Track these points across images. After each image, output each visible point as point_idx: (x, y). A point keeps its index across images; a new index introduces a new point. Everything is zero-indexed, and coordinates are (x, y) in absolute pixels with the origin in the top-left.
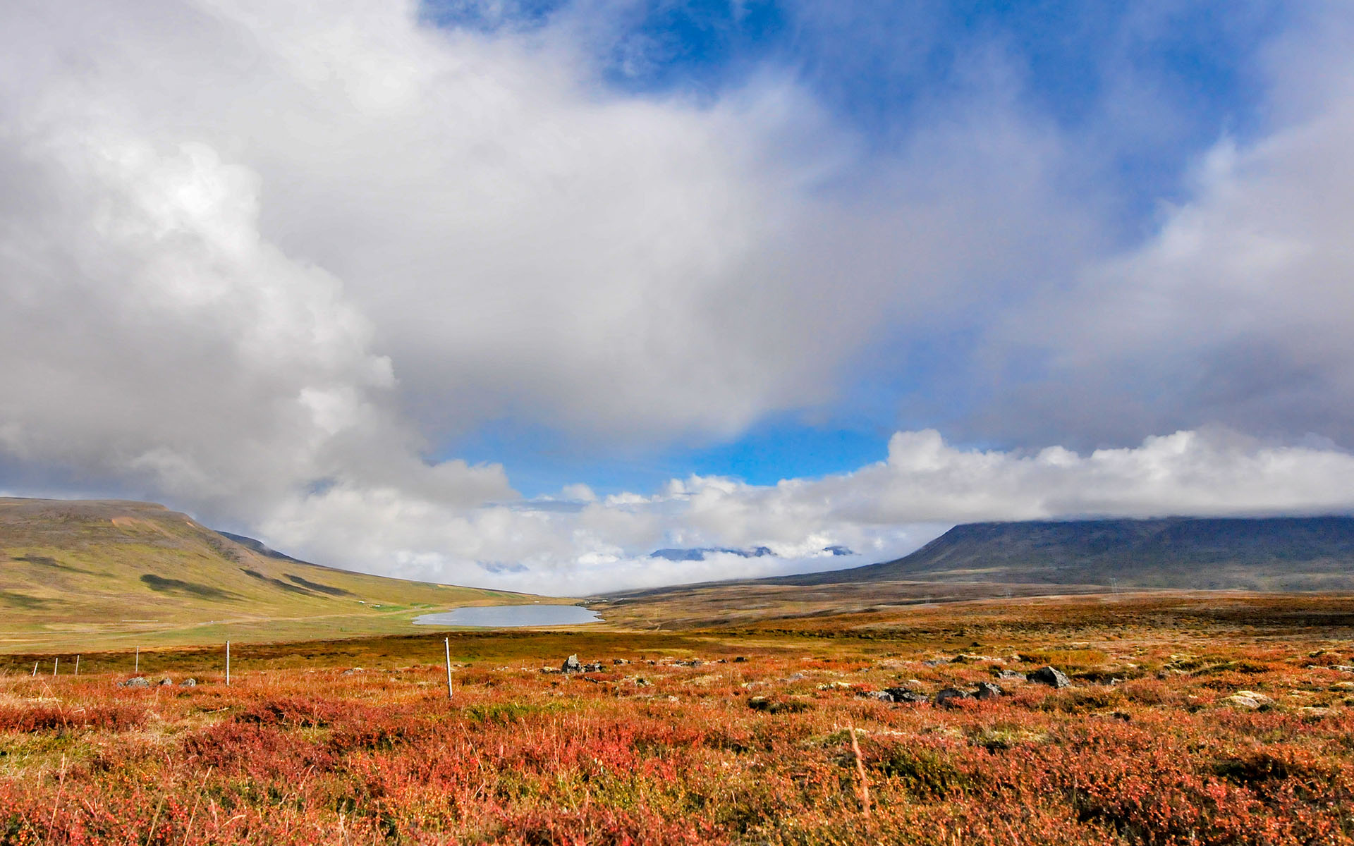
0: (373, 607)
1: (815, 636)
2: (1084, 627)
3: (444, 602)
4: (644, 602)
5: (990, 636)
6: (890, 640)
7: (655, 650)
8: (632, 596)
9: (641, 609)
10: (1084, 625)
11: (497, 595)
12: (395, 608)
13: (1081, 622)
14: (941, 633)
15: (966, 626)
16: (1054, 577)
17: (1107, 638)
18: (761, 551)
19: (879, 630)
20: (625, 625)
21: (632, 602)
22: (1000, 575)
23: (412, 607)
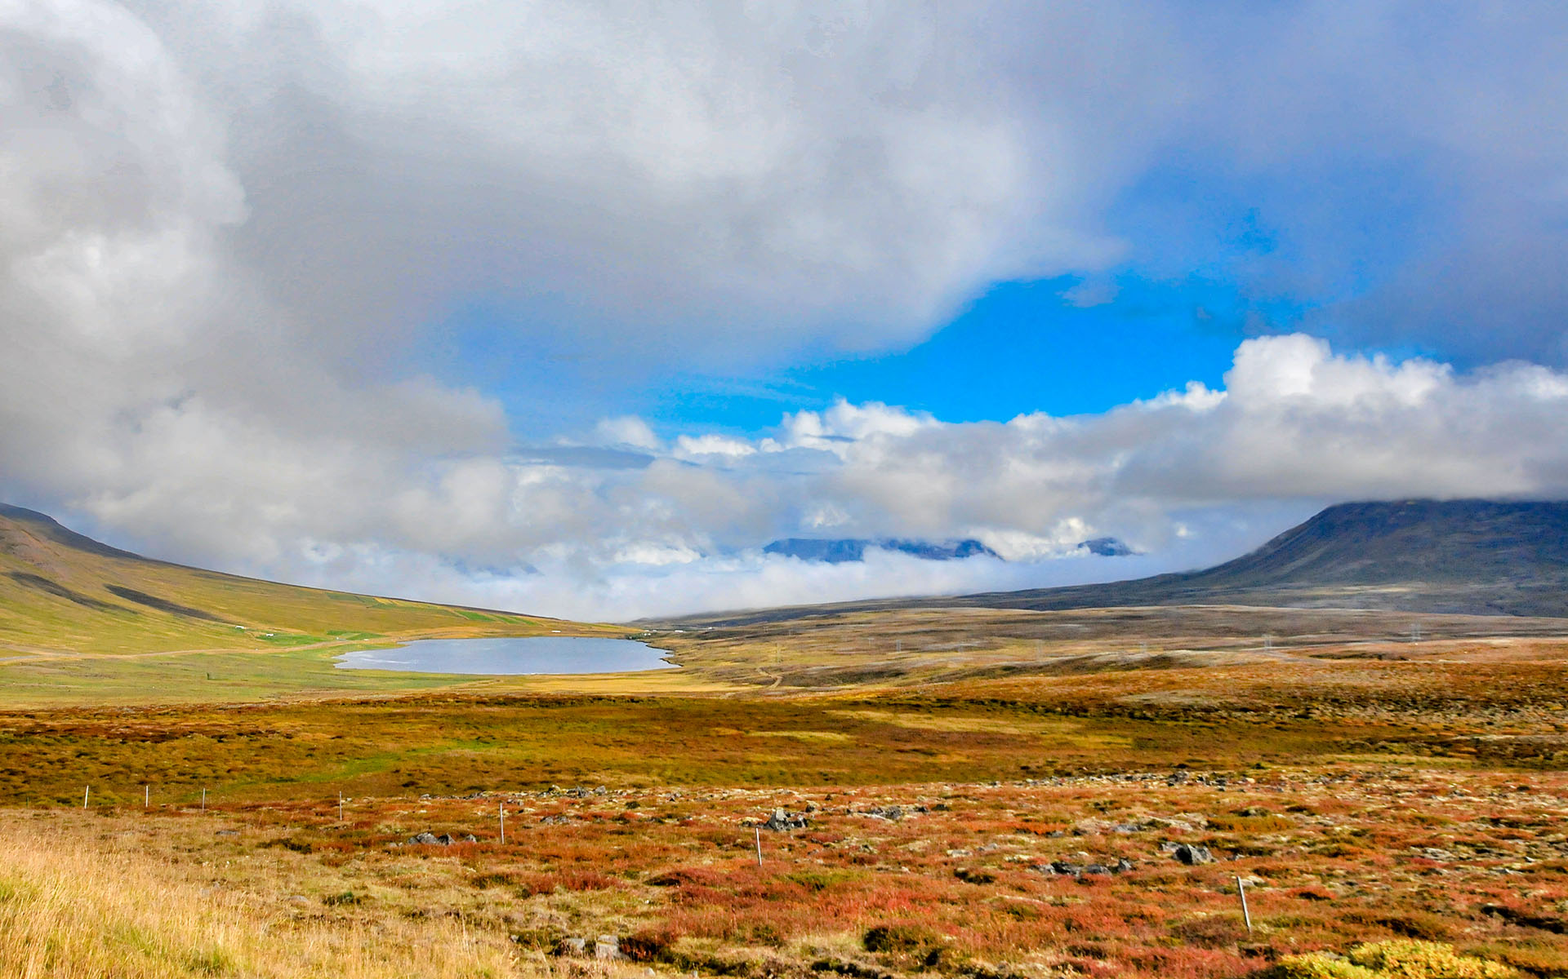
0: (262, 637)
1: (1054, 712)
2: (1522, 706)
3: (389, 629)
4: (754, 636)
5: (1355, 719)
6: (1181, 723)
7: (786, 734)
8: (733, 623)
9: (747, 648)
10: (1521, 703)
11: (485, 619)
12: (300, 640)
13: (1517, 697)
14: (1271, 713)
15: (1316, 699)
16: (1507, 601)
17: (1556, 727)
18: (968, 548)
19: (1165, 704)
20: (718, 676)
21: (731, 634)
22: (1408, 597)
23: (332, 637)
